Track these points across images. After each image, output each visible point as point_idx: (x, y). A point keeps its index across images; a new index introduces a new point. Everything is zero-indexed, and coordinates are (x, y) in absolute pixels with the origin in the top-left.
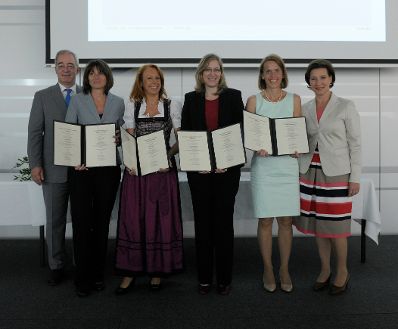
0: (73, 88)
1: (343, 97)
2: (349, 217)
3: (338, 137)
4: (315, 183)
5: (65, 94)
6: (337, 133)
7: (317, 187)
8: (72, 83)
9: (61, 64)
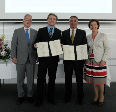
2: (106, 77)
3: (100, 47)
4: (93, 65)
6: (100, 46)
7: (94, 66)
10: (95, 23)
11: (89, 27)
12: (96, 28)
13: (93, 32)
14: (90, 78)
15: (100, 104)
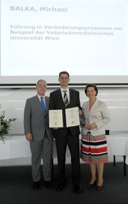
0: (44, 97)
1: (101, 100)
4: (90, 140)
5: (40, 100)
8: (43, 94)
9: (40, 85)
10: (93, 88)
11: (86, 93)
12: (93, 95)
13: (90, 99)
14: (88, 156)
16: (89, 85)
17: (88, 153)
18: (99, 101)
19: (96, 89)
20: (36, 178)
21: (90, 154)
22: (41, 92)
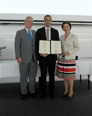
9: (29, 21)
11: (62, 28)
14: (62, 74)
15: (68, 99)
16: (65, 23)
17: (62, 72)
18: (72, 34)
19: (70, 25)
20: (24, 91)
21: (63, 72)
22: (29, 26)
